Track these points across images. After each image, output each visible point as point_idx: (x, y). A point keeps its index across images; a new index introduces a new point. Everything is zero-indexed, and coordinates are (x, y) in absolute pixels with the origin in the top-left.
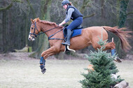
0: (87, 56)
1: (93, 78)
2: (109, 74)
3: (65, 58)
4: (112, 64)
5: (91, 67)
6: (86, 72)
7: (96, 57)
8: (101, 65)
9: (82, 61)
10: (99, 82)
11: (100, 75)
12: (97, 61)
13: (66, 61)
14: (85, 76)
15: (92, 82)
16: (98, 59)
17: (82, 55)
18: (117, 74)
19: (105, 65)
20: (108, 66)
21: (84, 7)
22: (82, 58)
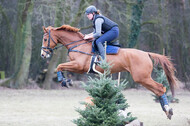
0: (84, 85)
1: (92, 116)
2: (115, 110)
3: (52, 88)
4: (120, 96)
5: (89, 100)
6: (83, 108)
7: (97, 85)
8: (105, 97)
9: (78, 92)
10: (101, 122)
11: (103, 112)
12: (98, 91)
13: (54, 92)
14: (81, 113)
15: (91, 121)
16: (100, 88)
17: (77, 82)
18: (127, 110)
19: (110, 97)
20: (114, 99)
21: (80, 15)
22: (77, 88)
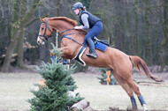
0: (38, 69)
1: (45, 96)
2: (65, 91)
4: (70, 79)
5: (42, 82)
6: (37, 89)
7: (50, 69)
8: (56, 80)
9: (33, 75)
10: (53, 101)
11: (54, 93)
12: (50, 74)
14: (35, 93)
15: (44, 101)
16: (51, 72)
17: (31, 66)
18: (76, 91)
19: (61, 80)
20: (64, 82)
21: (35, 6)
22: (31, 71)
